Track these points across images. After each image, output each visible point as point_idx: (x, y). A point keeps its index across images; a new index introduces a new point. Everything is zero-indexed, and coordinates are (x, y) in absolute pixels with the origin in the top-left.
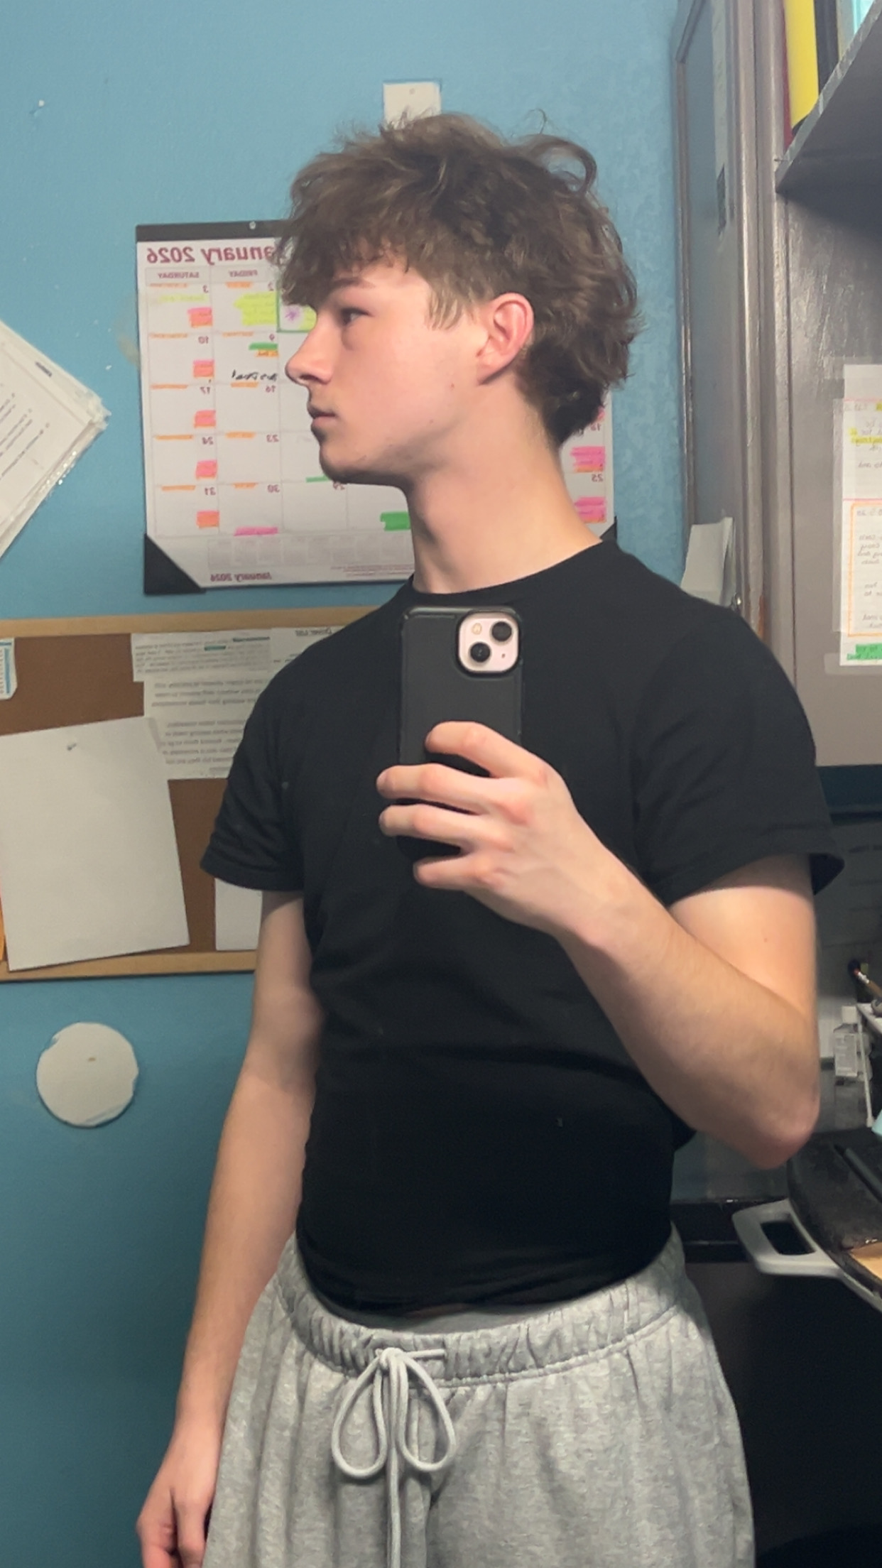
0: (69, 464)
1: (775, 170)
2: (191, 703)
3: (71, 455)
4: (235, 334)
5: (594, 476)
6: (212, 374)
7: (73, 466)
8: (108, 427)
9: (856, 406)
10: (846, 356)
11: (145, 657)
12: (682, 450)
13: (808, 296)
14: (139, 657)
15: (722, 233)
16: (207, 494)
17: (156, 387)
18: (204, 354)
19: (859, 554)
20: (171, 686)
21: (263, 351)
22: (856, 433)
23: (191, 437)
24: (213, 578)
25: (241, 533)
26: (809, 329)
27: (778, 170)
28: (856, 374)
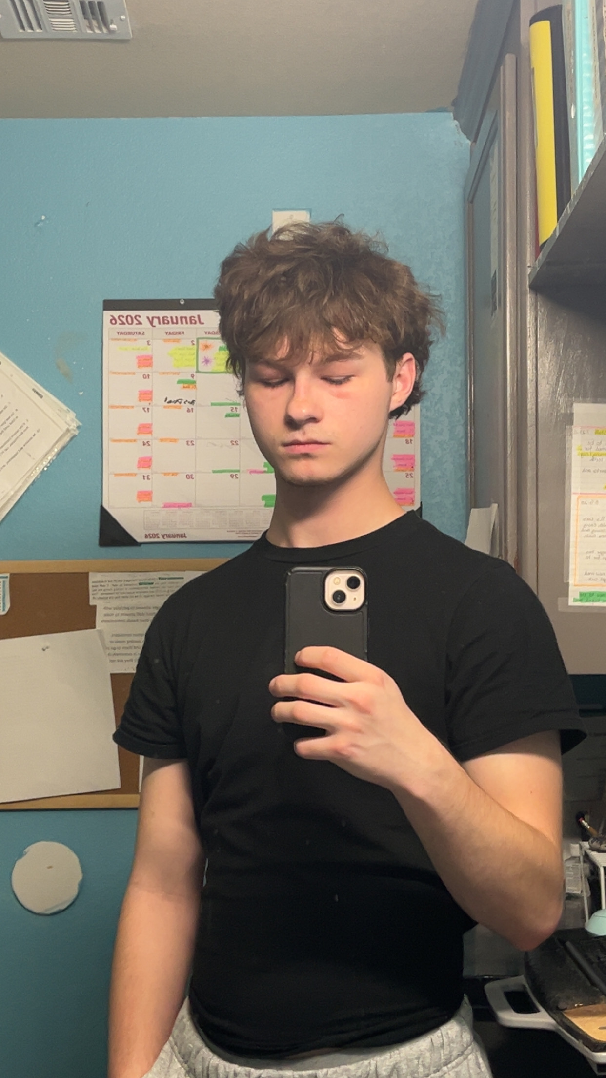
0: (52, 457)
1: (528, 273)
2: (129, 621)
3: (54, 451)
4: (168, 373)
5: (408, 474)
6: (151, 399)
7: (54, 458)
8: (79, 433)
9: (581, 431)
10: (575, 398)
11: (98, 589)
12: (467, 458)
13: (550, 357)
14: (95, 588)
15: (494, 314)
16: (144, 479)
17: (112, 407)
18: (146, 385)
19: (583, 530)
20: (115, 609)
21: (186, 385)
22: (581, 450)
23: (135, 441)
24: (146, 536)
25: (167, 506)
26: (550, 380)
27: (530, 273)
28: (580, 409)
